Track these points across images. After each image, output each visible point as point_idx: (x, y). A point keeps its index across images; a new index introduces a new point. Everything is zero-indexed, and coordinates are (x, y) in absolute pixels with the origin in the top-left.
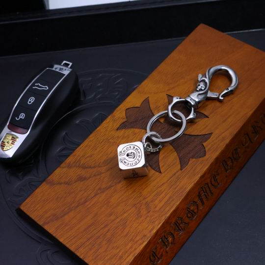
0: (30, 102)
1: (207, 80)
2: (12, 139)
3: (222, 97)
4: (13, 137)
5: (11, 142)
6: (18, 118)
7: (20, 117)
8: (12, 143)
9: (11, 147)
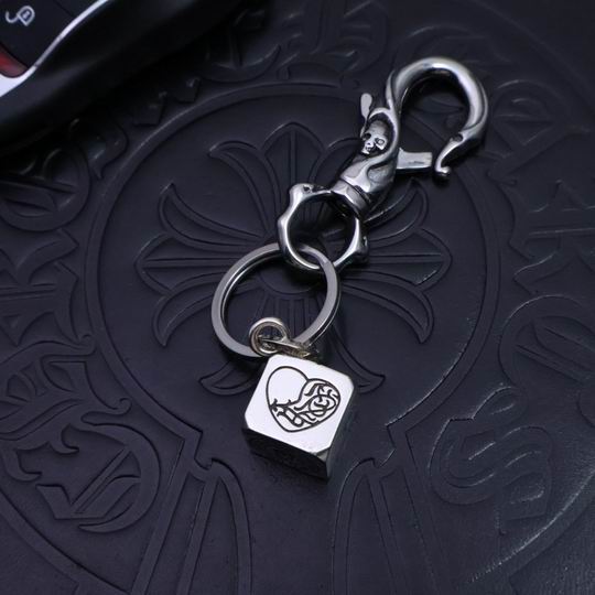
1: (391, 115)
3: (443, 166)
6: (11, 17)
7: (18, 16)
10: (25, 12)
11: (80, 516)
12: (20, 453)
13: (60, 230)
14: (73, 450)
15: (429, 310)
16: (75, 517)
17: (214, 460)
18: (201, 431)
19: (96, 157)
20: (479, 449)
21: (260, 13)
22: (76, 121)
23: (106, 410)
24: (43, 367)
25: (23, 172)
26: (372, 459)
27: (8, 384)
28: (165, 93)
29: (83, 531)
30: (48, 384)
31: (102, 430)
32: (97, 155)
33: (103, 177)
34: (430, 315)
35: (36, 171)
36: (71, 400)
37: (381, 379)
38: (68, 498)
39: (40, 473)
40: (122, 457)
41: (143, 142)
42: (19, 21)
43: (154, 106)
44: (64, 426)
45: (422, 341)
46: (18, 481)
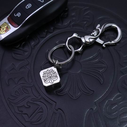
0: (27, 7)
1: (100, 31)
2: (6, 28)
3: (105, 45)
4: (7, 27)
5: (5, 29)
6: (16, 15)
7: (17, 15)
8: (5, 31)
9: (3, 33)
10: (18, 14)
11: (31, 121)
12: (18, 107)
13: (25, 60)
14: (29, 107)
15: (103, 77)
16: (30, 121)
17: (59, 109)
18: (56, 103)
19: (32, 44)
20: (114, 107)
21: (66, 13)
22: (28, 36)
23: (36, 98)
24: (22, 89)
25: (17, 47)
26: (92, 109)
27: (15, 92)
28: (47, 30)
29: (32, 124)
30: (23, 92)
31: (35, 102)
32: (33, 43)
33: (34, 48)
34: (103, 78)
35: (20, 47)
36: (28, 96)
37: (93, 92)
38: (28, 117)
39: (22, 111)
40: (39, 108)
41: (42, 41)
42: (17, 16)
43: (44, 33)
44: (27, 102)
45: (102, 84)
46: (18, 113)
